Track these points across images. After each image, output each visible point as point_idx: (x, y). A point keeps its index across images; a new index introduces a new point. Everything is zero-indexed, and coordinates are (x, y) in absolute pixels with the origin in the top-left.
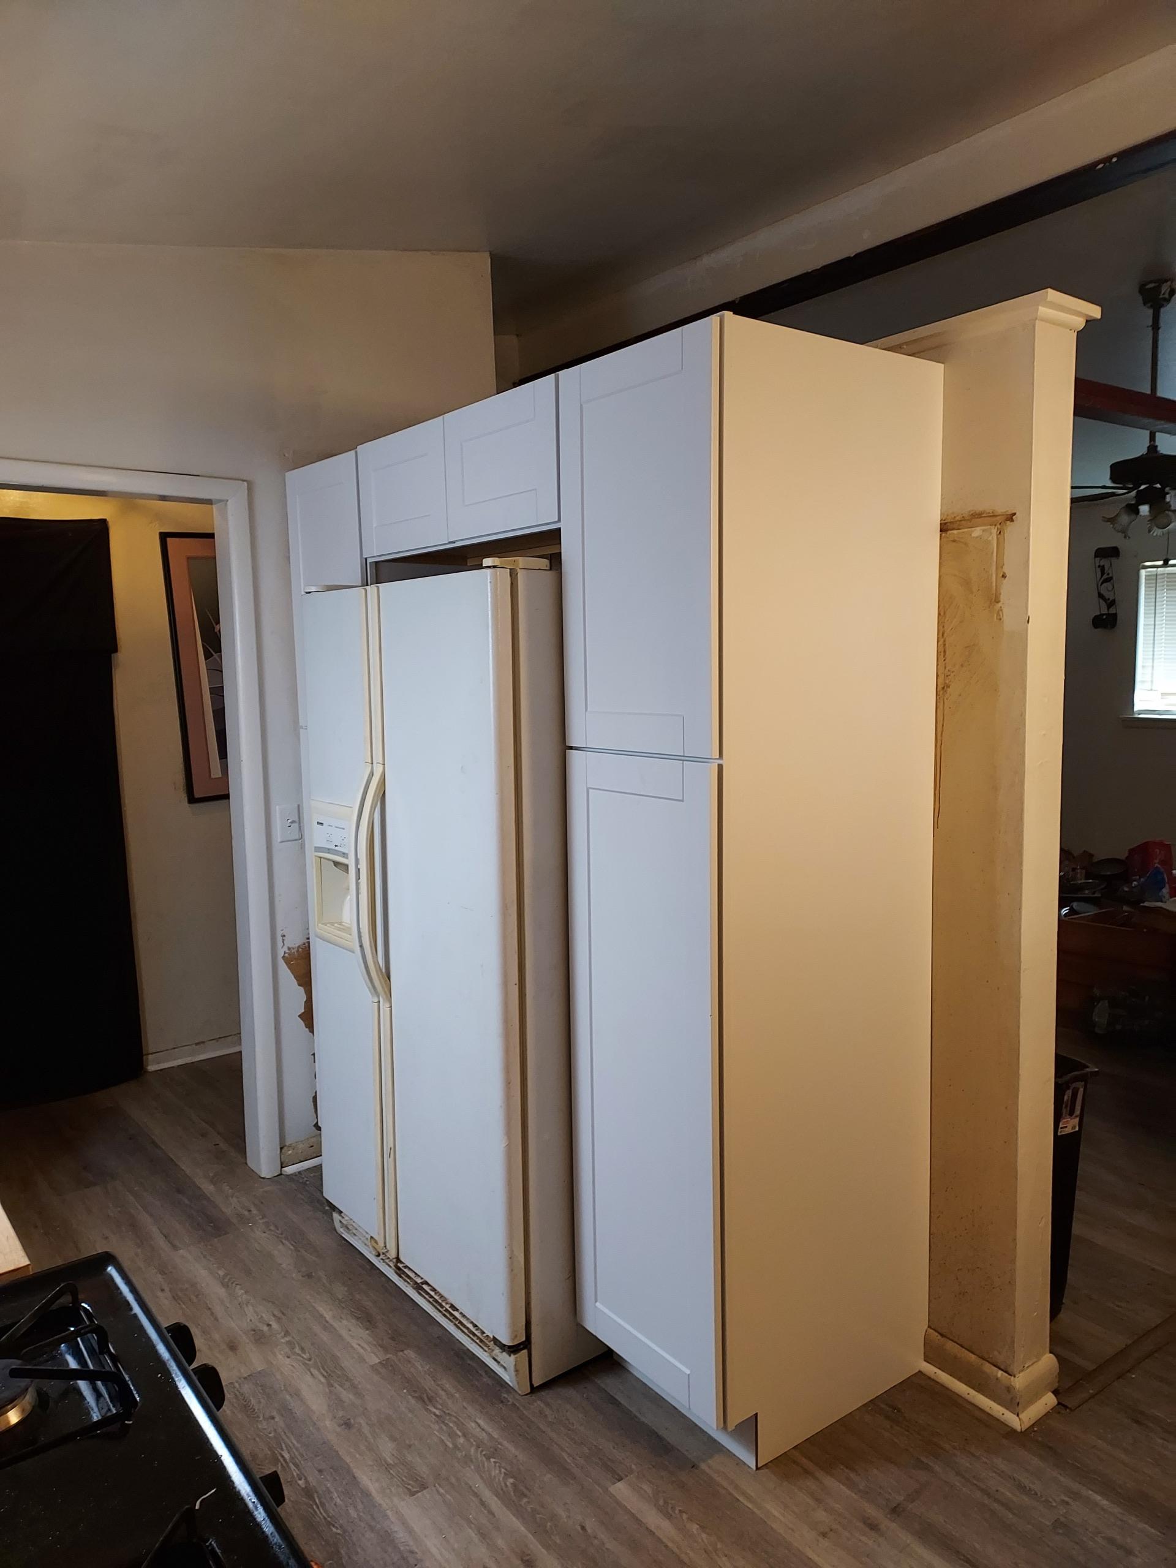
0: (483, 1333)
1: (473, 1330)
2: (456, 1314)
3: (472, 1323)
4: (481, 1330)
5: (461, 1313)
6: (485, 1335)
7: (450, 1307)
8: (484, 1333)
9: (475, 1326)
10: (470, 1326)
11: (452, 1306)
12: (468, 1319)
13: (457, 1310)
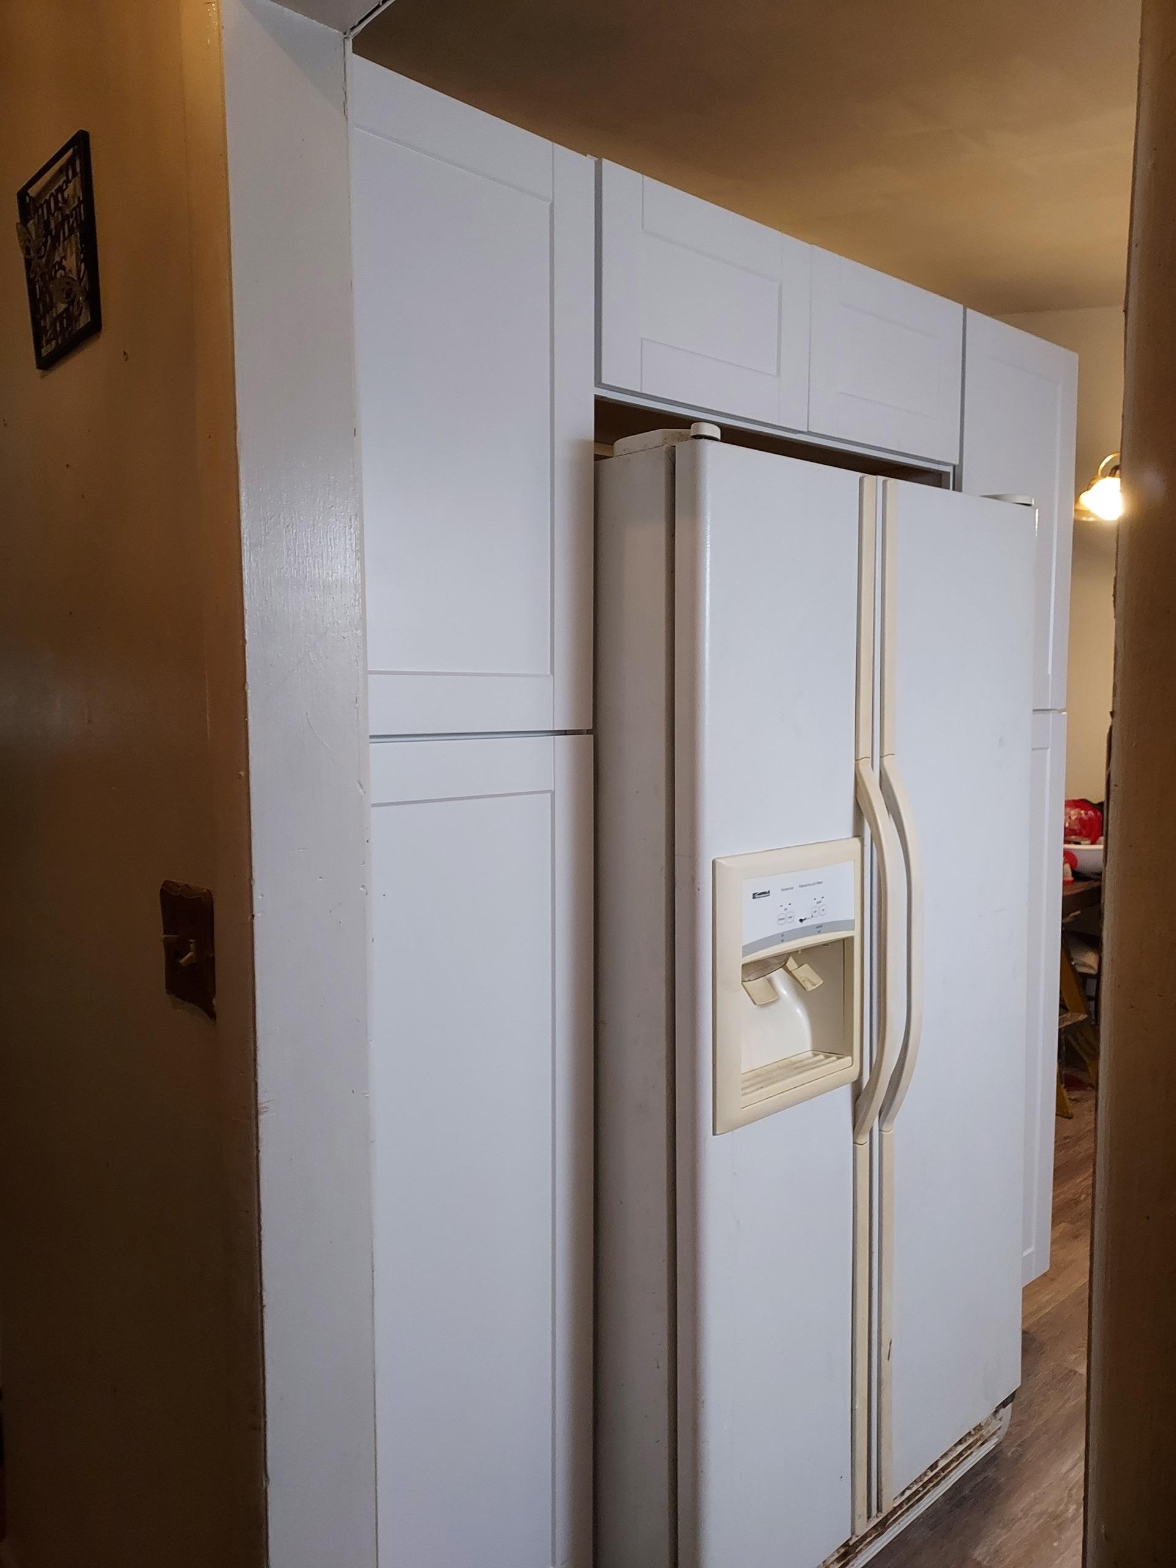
0: (969, 1434)
1: (966, 1445)
2: (942, 1464)
3: (956, 1445)
4: (966, 1435)
5: (942, 1457)
6: (973, 1433)
7: (932, 1471)
8: (970, 1432)
9: (960, 1442)
10: (961, 1448)
11: (932, 1468)
12: (950, 1450)
13: (937, 1462)
